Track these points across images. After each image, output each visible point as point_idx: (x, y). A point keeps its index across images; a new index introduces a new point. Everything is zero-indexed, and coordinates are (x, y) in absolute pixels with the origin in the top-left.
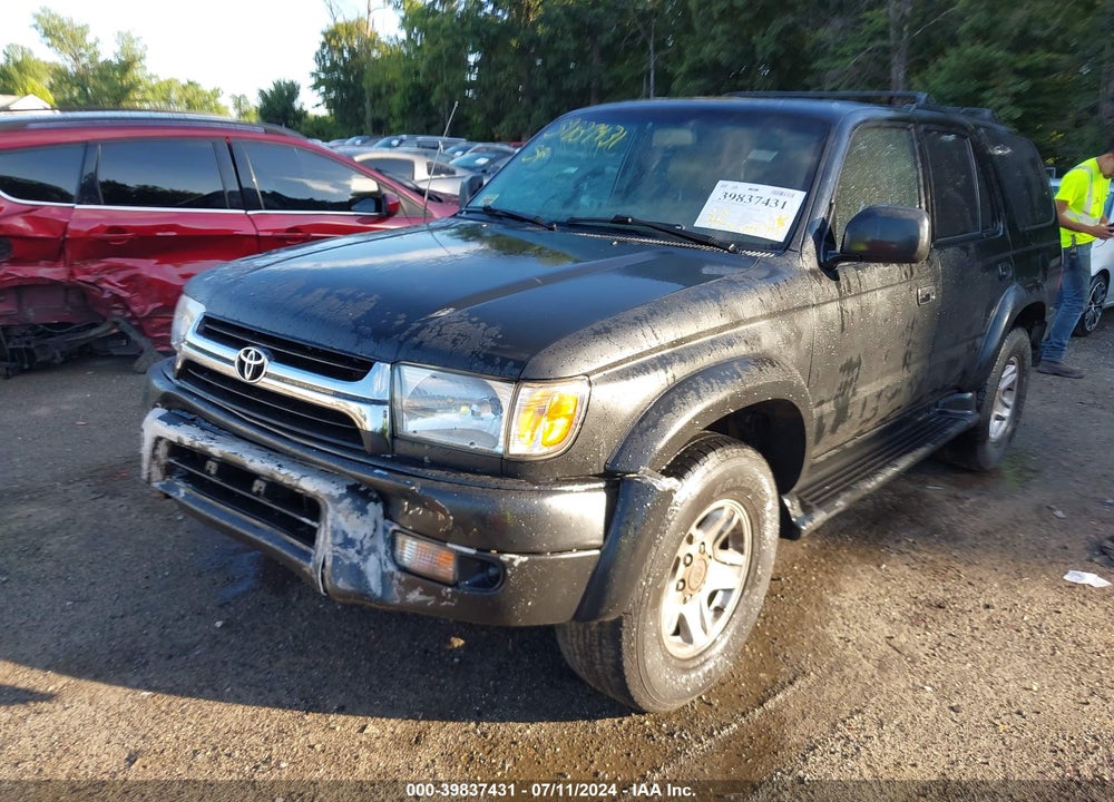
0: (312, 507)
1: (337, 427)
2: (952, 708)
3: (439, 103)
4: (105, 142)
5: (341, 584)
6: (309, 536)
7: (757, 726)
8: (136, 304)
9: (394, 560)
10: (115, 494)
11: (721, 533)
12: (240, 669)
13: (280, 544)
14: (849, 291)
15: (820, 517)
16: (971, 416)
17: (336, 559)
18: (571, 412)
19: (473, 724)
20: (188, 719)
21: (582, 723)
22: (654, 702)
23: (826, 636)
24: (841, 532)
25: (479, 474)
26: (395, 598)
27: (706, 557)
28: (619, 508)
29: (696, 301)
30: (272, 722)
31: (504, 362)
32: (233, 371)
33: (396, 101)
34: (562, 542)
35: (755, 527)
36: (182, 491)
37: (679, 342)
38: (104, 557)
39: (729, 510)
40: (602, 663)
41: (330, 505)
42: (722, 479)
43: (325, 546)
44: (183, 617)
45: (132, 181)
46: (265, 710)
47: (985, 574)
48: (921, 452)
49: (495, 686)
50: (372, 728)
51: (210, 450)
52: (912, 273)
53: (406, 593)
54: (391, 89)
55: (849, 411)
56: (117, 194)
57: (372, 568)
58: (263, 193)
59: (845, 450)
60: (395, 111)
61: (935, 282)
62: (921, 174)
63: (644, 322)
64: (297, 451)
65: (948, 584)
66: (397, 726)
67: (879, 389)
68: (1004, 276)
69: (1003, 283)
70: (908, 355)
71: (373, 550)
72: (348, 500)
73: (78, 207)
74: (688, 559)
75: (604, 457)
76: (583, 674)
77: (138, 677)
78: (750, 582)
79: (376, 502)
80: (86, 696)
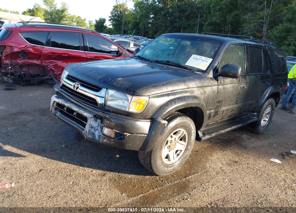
0: (86, 119)
1: (93, 102)
2: (231, 184)
3: (141, 27)
4: (53, 32)
5: (90, 136)
6: (84, 125)
7: (183, 182)
8: (56, 72)
9: (102, 132)
10: (45, 115)
11: (180, 137)
12: (67, 156)
13: (78, 127)
14: (221, 84)
15: (207, 137)
16: (255, 119)
17: (89, 131)
18: (144, 103)
19: (117, 173)
20: (54, 164)
21: (142, 176)
22: (159, 173)
23: (205, 165)
24: (217, 143)
25: (122, 115)
26: (101, 141)
27: (176, 141)
28: (152, 126)
29: (179, 82)
30: (72, 167)
31: (131, 90)
32: (72, 88)
33: (130, 25)
34: (138, 132)
35: (189, 136)
36: (58, 114)
37: (173, 91)
38: (40, 129)
39: (182, 131)
40: (147, 162)
41: (89, 119)
42: (180, 123)
43: (87, 128)
44: (56, 143)
45: (60, 42)
46: (71, 165)
47: (250, 156)
48: (239, 125)
49: (124, 166)
50: (94, 171)
51: (65, 105)
52: (240, 81)
53: (104, 140)
54: (129, 22)
55: (219, 113)
56: (55, 45)
57: (97, 133)
58: (89, 47)
59: (218, 122)
60: (130, 28)
61: (246, 84)
62: (246, 57)
63: (165, 85)
64: (84, 106)
65: (240, 158)
66: (100, 172)
67: (228, 108)
68: (268, 85)
69: (267, 86)
70: (237, 101)
71: (97, 129)
72: (93, 118)
73: (45, 47)
74: (171, 142)
75: (151, 115)
76: (143, 164)
77: (44, 155)
78: (186, 149)
79: (99, 119)
80: (32, 157)
